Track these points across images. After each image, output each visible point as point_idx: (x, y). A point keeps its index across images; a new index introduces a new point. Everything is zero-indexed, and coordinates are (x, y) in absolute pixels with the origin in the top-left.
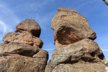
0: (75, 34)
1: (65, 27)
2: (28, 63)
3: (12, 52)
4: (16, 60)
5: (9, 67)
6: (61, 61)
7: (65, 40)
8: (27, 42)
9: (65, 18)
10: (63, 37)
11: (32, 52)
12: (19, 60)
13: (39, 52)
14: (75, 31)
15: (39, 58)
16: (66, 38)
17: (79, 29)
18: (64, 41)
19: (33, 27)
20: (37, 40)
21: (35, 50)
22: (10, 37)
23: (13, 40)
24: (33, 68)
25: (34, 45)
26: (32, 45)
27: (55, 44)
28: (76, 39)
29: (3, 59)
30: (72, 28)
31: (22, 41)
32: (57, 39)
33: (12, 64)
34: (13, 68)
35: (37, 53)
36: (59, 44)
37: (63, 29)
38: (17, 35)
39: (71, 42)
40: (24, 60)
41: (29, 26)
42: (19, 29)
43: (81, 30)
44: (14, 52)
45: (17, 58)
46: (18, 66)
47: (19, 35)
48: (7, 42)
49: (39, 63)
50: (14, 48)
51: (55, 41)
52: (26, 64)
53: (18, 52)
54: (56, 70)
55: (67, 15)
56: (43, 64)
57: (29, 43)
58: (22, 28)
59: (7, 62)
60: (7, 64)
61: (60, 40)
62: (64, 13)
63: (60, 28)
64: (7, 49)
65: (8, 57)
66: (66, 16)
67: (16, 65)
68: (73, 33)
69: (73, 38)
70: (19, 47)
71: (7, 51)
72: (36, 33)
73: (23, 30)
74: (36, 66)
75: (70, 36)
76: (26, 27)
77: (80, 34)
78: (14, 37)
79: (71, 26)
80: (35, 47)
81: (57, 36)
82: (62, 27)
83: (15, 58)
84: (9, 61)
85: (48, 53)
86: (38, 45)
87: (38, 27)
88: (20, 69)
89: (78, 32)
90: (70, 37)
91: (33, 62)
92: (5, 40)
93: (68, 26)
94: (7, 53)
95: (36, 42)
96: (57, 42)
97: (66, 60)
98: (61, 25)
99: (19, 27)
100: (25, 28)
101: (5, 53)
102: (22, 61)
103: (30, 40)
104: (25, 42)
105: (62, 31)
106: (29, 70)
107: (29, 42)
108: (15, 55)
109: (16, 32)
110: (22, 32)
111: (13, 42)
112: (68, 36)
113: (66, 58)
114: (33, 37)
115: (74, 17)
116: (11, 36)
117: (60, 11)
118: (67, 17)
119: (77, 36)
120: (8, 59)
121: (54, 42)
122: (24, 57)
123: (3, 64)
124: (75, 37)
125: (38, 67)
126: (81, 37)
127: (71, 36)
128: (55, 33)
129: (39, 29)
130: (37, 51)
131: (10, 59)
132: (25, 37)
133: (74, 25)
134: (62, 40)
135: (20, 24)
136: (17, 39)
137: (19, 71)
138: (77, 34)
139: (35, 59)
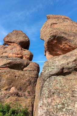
0: (67, 43)
1: (56, 36)
2: (19, 76)
3: (2, 66)
4: (7, 74)
5: (0, 81)
6: (53, 74)
7: (57, 51)
8: (17, 56)
9: (56, 26)
10: (54, 48)
11: (22, 65)
12: (9, 74)
13: (30, 65)
14: (67, 40)
15: (30, 71)
16: (57, 48)
17: (72, 38)
18: (55, 51)
19: (21, 39)
20: (26, 52)
21: (25, 63)
23: (2, 54)
24: (25, 81)
25: (24, 58)
26: (22, 58)
27: (45, 55)
28: (69, 49)
30: (63, 37)
31: (11, 55)
32: (47, 50)
33: (3, 78)
34: (5, 82)
35: (28, 66)
36: (50, 55)
37: (54, 39)
38: (5, 48)
39: (63, 52)
40: (15, 74)
41: (16, 37)
42: (7, 42)
43: (73, 39)
44: (5, 66)
45: (8, 72)
46: (9, 80)
47: (7, 48)
49: (30, 76)
50: (3, 62)
51: (45, 52)
52: (17, 78)
53: (7, 65)
54: (48, 82)
55: (58, 22)
56: (35, 77)
57: (19, 56)
58: (9, 41)
61: (51, 51)
62: (54, 21)
63: (50, 38)
66: (56, 24)
67: (8, 79)
68: (65, 42)
69: (65, 48)
70: (9, 61)
72: (25, 45)
73: (11, 43)
74: (27, 79)
75: (61, 46)
76: (14, 39)
77: (73, 43)
78: (2, 50)
79: (63, 35)
80: (25, 60)
81: (48, 46)
82: (53, 36)
83: (5, 72)
85: (39, 65)
86: (28, 58)
87: (27, 38)
88: (12, 82)
89: (70, 41)
90: (62, 48)
93: (59, 35)
95: (26, 55)
96: (47, 53)
97: (58, 72)
98: (51, 34)
99: (6, 40)
100: (12, 41)
103: (19, 52)
104: (14, 55)
105: (52, 41)
106: (21, 83)
107: (18, 54)
108: (5, 69)
109: (4, 45)
110: (10, 45)
111: (2, 55)
112: (59, 46)
113: (58, 70)
114: (22, 50)
115: (66, 24)
117: (49, 18)
118: (58, 24)
119: (69, 45)
121: (45, 54)
122: (15, 70)
124: (68, 47)
125: (29, 80)
126: (74, 47)
127: (63, 46)
128: (45, 44)
129: (27, 40)
130: (27, 64)
131: (1, 73)
132: (14, 50)
133: (65, 33)
134: (53, 50)
135: (8, 36)
136: (6, 52)
137: (10, 84)
138: (69, 44)
139: (26, 72)
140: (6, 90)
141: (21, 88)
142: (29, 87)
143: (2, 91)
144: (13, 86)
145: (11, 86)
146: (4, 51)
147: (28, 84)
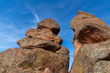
0: (99, 34)
1: (90, 27)
2: (53, 58)
3: (37, 46)
4: (42, 54)
5: (35, 60)
7: (87, 40)
8: (49, 39)
10: (85, 37)
12: (44, 54)
13: (62, 49)
14: (100, 31)
15: (63, 54)
16: (88, 37)
17: (105, 30)
18: (85, 40)
19: (53, 26)
20: (57, 38)
22: (32, 32)
23: (36, 35)
24: (58, 63)
25: (55, 42)
26: (53, 41)
27: (73, 43)
28: (99, 39)
29: (30, 52)
30: (97, 28)
31: (44, 37)
32: (77, 38)
33: (38, 57)
34: (39, 61)
35: (60, 50)
36: (79, 43)
37: (88, 29)
38: (39, 31)
40: (49, 55)
41: (50, 24)
42: (41, 26)
43: (106, 31)
44: (39, 47)
45: (43, 52)
46: (44, 60)
47: (41, 31)
48: (30, 36)
49: (64, 59)
50: (39, 42)
51: (74, 40)
52: (51, 59)
53: (42, 46)
56: (67, 61)
58: (43, 26)
59: (34, 55)
60: (34, 57)
61: (81, 39)
63: (84, 28)
64: (32, 43)
65: (34, 50)
66: (87, 18)
67: (43, 59)
68: (97, 33)
69: (96, 38)
70: (44, 42)
71: (32, 45)
73: (44, 27)
74: (60, 62)
75: (93, 36)
77: (105, 34)
78: (36, 32)
81: (79, 35)
82: (87, 26)
83: (40, 52)
84: (36, 54)
87: (58, 26)
88: (46, 63)
89: (103, 32)
90: (93, 37)
91: (57, 57)
92: (28, 35)
93: (93, 26)
94: (32, 46)
95: (57, 40)
96: (76, 42)
99: (41, 25)
100: (46, 26)
101: (30, 46)
102: (47, 55)
103: (51, 36)
104: (47, 38)
105: (85, 30)
106: (54, 65)
107: (50, 38)
109: (37, 28)
111: (35, 37)
112: (91, 36)
114: (53, 35)
115: (95, 19)
116: (34, 31)
117: (80, 13)
120: (35, 52)
121: (73, 42)
123: (30, 56)
124: (99, 37)
125: (62, 63)
126: (106, 38)
127: (95, 37)
128: (77, 33)
129: (59, 28)
130: (59, 47)
131: (36, 52)
132: (47, 34)
133: (98, 26)
134: (83, 39)
135: (42, 22)
136: (39, 35)
137: (45, 65)
138: (102, 35)
139: (59, 54)
140: (40, 70)
141: (54, 70)
142: (61, 70)
143: (36, 70)
144: (47, 67)
145: (45, 66)
146: (38, 34)
147: (61, 67)
